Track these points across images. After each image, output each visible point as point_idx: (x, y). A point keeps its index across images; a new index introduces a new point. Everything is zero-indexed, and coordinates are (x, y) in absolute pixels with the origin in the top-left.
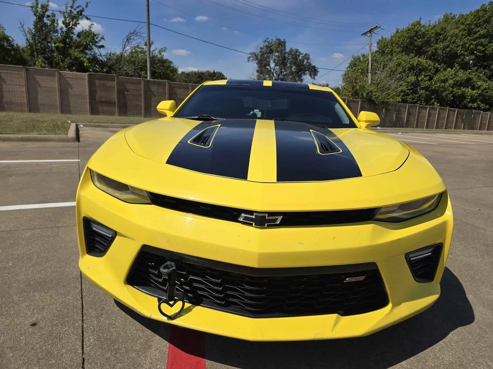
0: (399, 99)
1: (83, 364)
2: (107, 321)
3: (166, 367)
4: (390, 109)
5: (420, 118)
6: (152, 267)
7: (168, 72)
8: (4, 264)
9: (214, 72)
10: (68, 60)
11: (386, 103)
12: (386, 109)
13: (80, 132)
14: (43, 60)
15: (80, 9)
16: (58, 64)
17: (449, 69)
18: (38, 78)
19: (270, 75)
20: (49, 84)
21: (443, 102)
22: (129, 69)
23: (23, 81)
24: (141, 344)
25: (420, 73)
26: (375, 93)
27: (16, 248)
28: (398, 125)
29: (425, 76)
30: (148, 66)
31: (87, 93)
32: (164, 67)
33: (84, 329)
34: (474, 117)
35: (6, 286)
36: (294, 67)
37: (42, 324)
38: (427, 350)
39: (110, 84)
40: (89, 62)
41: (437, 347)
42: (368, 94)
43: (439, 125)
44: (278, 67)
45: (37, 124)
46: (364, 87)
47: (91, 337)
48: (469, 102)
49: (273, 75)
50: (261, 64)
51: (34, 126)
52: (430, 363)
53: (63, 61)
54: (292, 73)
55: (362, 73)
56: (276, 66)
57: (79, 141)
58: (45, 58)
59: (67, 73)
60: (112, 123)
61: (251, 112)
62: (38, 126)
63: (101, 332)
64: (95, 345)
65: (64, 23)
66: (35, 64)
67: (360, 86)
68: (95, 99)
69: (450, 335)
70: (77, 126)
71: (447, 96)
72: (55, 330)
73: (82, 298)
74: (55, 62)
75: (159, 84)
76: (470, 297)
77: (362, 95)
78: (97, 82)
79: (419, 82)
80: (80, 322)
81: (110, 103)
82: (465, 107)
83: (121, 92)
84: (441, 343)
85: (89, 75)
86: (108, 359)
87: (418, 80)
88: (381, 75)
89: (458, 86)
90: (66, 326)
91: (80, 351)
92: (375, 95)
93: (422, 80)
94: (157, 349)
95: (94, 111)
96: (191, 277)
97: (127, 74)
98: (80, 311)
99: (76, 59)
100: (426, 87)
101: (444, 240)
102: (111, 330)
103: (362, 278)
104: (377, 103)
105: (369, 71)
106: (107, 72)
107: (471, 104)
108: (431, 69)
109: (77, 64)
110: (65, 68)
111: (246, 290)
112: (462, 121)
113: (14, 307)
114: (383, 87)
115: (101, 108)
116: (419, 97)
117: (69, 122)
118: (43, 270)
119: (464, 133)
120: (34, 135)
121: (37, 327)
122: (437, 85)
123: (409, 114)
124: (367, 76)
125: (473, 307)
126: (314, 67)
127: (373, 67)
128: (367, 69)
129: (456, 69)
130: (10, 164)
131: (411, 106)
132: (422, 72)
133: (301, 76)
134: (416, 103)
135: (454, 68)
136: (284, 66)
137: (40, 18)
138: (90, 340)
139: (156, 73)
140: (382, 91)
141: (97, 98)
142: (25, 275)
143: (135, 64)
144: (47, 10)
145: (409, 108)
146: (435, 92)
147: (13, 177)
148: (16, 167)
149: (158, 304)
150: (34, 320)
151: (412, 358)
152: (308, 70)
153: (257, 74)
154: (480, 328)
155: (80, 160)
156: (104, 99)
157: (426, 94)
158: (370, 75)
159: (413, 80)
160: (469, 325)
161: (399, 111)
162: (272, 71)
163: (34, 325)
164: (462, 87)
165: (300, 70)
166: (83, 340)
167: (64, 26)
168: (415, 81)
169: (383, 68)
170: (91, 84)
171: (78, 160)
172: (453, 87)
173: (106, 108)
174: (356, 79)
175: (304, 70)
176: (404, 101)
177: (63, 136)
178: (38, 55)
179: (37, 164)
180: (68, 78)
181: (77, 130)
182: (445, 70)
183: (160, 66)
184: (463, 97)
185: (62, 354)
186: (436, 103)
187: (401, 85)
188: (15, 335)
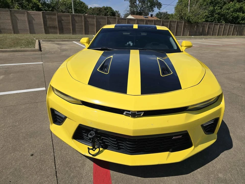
0: (204, 20)
1: (56, 174)
2: (65, 153)
3: (93, 174)
4: (199, 26)
5: (214, 30)
6: (84, 133)
7: (83, 9)
8: (14, 124)
9: (107, 7)
10: (31, 5)
11: (197, 22)
12: (197, 26)
13: (41, 45)
14: (18, 5)
16: (26, 7)
17: (231, 2)
18: (17, 15)
19: (136, 8)
20: (22, 18)
21: (227, 21)
22: (63, 8)
23: (9, 18)
24: (81, 164)
25: (216, 5)
26: (191, 17)
27: (19, 115)
28: (203, 34)
29: (218, 7)
30: (73, 6)
31: (43, 23)
32: (81, 6)
33: (55, 157)
34: (243, 28)
35: (17, 135)
36: (149, 3)
37: (35, 155)
38: (210, 163)
39: (53, 17)
40: (42, 5)
41: (214, 161)
42: (187, 18)
43: (224, 33)
44: (141, 4)
45: (19, 42)
46: (186, 14)
47: (59, 161)
48: (240, 21)
49: (138, 8)
50: (132, 2)
51: (18, 43)
52: (211, 169)
53: (28, 5)
54: (148, 7)
55: (185, 6)
56: (139, 3)
57: (41, 51)
58: (19, 4)
59: (31, 12)
60: (57, 39)
61: (128, 43)
62: (20, 43)
63: (62, 158)
64: (61, 164)
66: (14, 7)
67: (184, 14)
68: (47, 26)
69: (220, 155)
70: (39, 41)
71: (229, 17)
72: (42, 158)
73: (52, 141)
74: (24, 6)
75: (79, 16)
76: (231, 135)
77: (185, 18)
78: (47, 16)
79: (215, 10)
80: (53, 153)
81: (54, 28)
82: (239, 23)
83: (60, 21)
84: (216, 159)
85: (42, 13)
86: (67, 171)
87: (214, 9)
88: (195, 7)
89: (235, 12)
90: (46, 155)
91: (54, 168)
92: (191, 18)
93: (216, 9)
94: (88, 166)
95: (47, 32)
96: (102, 137)
97: (62, 11)
98: (52, 147)
99: (35, 4)
100: (219, 13)
101: (220, 115)
102: (67, 156)
103: (180, 136)
104: (192, 22)
105: (189, 5)
106: (52, 10)
107: (241, 22)
108: (222, 3)
109: (36, 6)
110: (30, 9)
111: (128, 144)
112: (236, 31)
113: (22, 146)
114: (196, 14)
115: (50, 30)
116: (214, 19)
117: (35, 39)
118: (33, 126)
119: (237, 38)
120: (18, 49)
121: (33, 156)
122: (224, 12)
123: (209, 28)
124: (187, 8)
125: (233, 140)
126: (160, 3)
127: (191, 2)
128: (188, 4)
129: (235, 2)
130: (9, 66)
131: (210, 23)
132: (217, 4)
133: (153, 8)
134: (213, 22)
135: (234, 2)
136: (144, 3)
138: (58, 162)
139: (77, 10)
140: (195, 16)
141: (48, 25)
142: (25, 129)
143: (66, 5)
145: (209, 25)
146: (223, 15)
147: (12, 74)
148: (12, 68)
149: (88, 150)
150: (31, 153)
151: (202, 167)
152: (157, 5)
153: (129, 8)
154: (235, 151)
155: (43, 63)
156: (51, 26)
157: (218, 17)
158: (189, 7)
159: (212, 9)
160: (230, 150)
161: (204, 27)
162: (138, 6)
163: (32, 155)
164: (237, 12)
165: (152, 5)
166: (55, 162)
168: (213, 10)
169: (196, 3)
170: (44, 18)
171: (42, 63)
172: (232, 13)
173: (53, 30)
174: (182, 10)
175: (154, 5)
176: (207, 21)
177: (33, 49)
178: (15, 2)
179: (22, 66)
180: (32, 14)
181: (40, 44)
182: (229, 3)
183: (79, 6)
184: (238, 17)
185: (46, 170)
186: (223, 22)
187: (205, 12)
188: (25, 160)
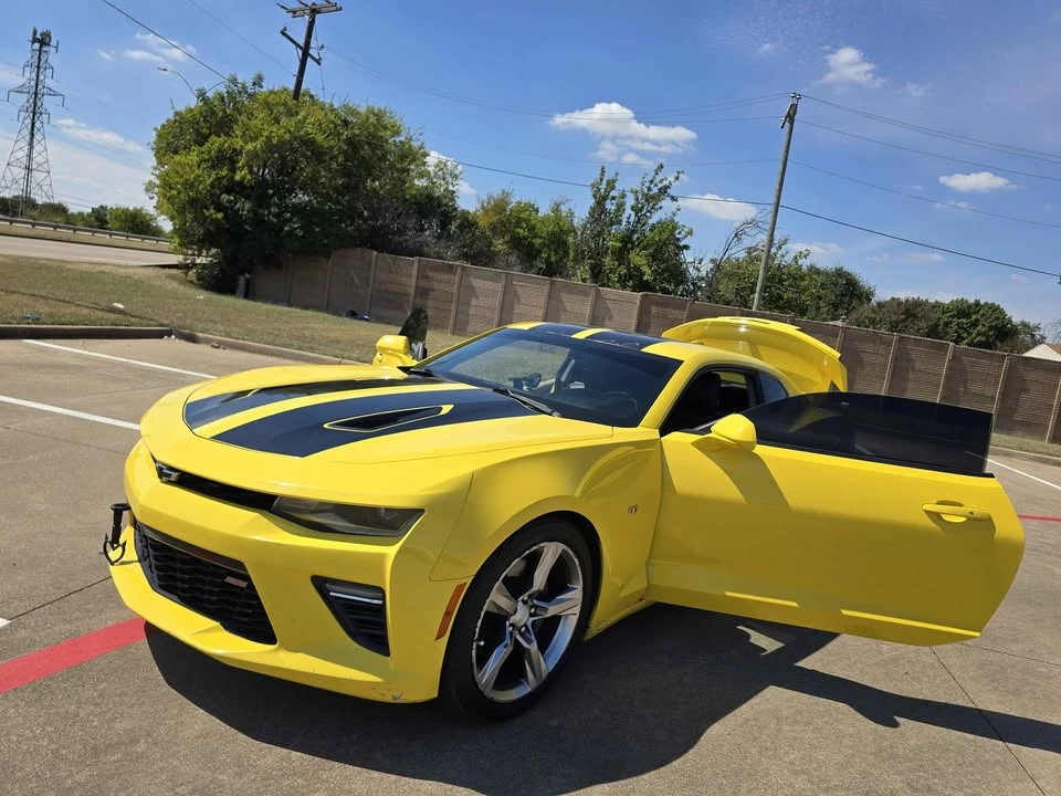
14: (588, 269)
15: (665, 183)
16: (607, 275)
18: (565, 297)
20: (578, 307)
23: (542, 301)
30: (759, 285)
40: (658, 274)
53: (615, 271)
58: (592, 265)
59: (612, 291)
65: (632, 208)
74: (604, 272)
78: (654, 310)
85: (643, 296)
99: (635, 268)
137: (600, 201)
143: (741, 281)
144: (613, 188)
167: (633, 213)
170: (643, 313)
180: (610, 299)
183: (790, 286)
